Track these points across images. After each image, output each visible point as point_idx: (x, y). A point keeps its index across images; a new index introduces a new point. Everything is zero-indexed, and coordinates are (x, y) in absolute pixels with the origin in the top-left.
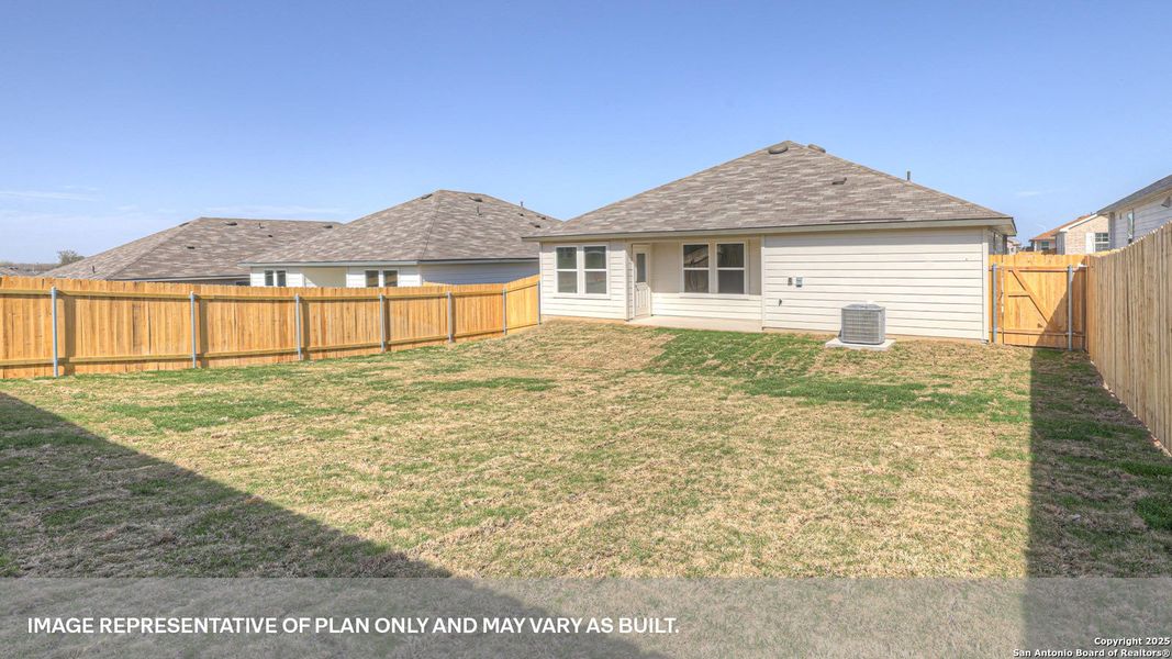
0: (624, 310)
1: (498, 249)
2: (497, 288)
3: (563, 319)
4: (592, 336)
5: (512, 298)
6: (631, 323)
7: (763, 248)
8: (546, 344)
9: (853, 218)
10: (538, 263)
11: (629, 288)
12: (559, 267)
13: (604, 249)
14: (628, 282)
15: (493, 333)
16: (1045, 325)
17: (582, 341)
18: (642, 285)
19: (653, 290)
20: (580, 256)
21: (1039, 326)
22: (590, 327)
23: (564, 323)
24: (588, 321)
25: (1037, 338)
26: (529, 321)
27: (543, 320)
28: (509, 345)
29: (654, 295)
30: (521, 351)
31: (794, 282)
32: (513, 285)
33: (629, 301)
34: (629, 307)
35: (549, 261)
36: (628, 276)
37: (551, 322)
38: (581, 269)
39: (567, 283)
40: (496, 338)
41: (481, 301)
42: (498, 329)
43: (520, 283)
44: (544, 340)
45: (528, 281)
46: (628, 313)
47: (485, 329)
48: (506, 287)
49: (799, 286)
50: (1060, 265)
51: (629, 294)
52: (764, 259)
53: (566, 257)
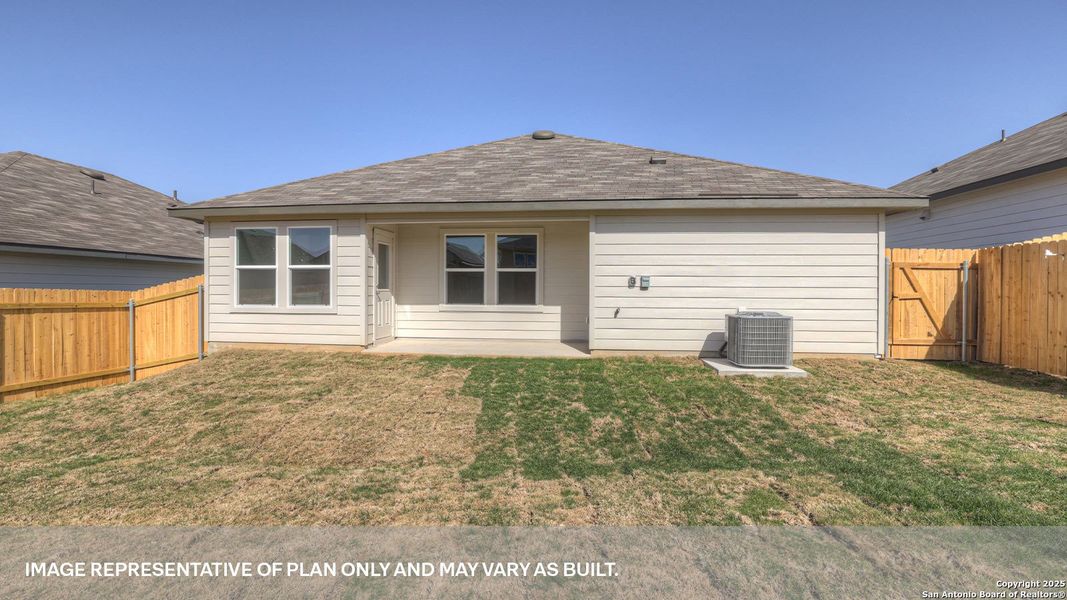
0: (361, 330)
1: (125, 240)
2: (118, 297)
3: (247, 348)
4: (317, 377)
5: (146, 317)
6: (371, 350)
7: (592, 235)
8: (218, 400)
9: (725, 192)
10: (202, 266)
11: (368, 296)
12: (241, 262)
13: (327, 233)
14: (369, 286)
15: (104, 377)
16: (935, 333)
17: (298, 389)
18: (386, 293)
19: (398, 302)
20: (283, 244)
21: (929, 335)
22: (301, 361)
23: (250, 355)
24: (294, 349)
25: (925, 350)
26: (181, 354)
27: (208, 351)
28: (128, 406)
29: (399, 308)
30: (154, 421)
31: (638, 283)
32: (150, 293)
33: (368, 315)
34: (369, 325)
35: (221, 254)
36: (369, 276)
37: (226, 354)
38: (283, 264)
39: (256, 288)
40: (101, 391)
41: (75, 319)
42: (120, 368)
43: (165, 289)
44: (210, 391)
45: (181, 285)
46: (368, 335)
47: (85, 372)
48: (136, 296)
49: (644, 288)
50: (951, 262)
51: (369, 305)
52: (594, 249)
53: (256, 247)
